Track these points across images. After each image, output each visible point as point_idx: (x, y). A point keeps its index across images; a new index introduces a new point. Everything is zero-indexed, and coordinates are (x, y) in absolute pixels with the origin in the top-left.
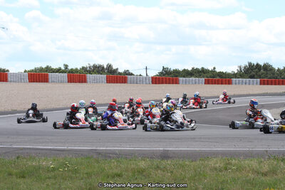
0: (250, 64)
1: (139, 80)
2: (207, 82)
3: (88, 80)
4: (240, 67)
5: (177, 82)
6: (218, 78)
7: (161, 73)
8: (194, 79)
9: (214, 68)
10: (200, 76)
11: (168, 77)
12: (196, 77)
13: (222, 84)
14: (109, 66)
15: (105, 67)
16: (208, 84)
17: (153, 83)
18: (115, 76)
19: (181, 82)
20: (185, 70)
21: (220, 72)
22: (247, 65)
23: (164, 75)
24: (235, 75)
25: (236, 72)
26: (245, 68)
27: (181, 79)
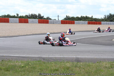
0: (110, 14)
1: (55, 22)
2: (89, 23)
3: (29, 22)
4: (105, 16)
5: (73, 23)
6: (94, 21)
7: (65, 19)
8: (82, 21)
9: (92, 16)
10: (85, 20)
11: (69, 20)
12: (83, 21)
13: (96, 24)
14: (39, 15)
15: (37, 15)
16: (89, 24)
17: (61, 24)
18: (42, 20)
19: (75, 23)
20: (77, 17)
21: (95, 19)
22: (109, 15)
23: (67, 20)
24: (102, 20)
25: (103, 18)
26: (108, 16)
27: (76, 22)
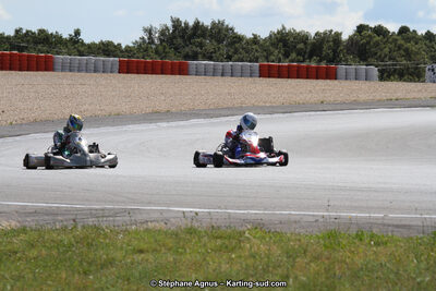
0: (176, 23)
9: (77, 33)
22: (170, 24)
26: (162, 33)
